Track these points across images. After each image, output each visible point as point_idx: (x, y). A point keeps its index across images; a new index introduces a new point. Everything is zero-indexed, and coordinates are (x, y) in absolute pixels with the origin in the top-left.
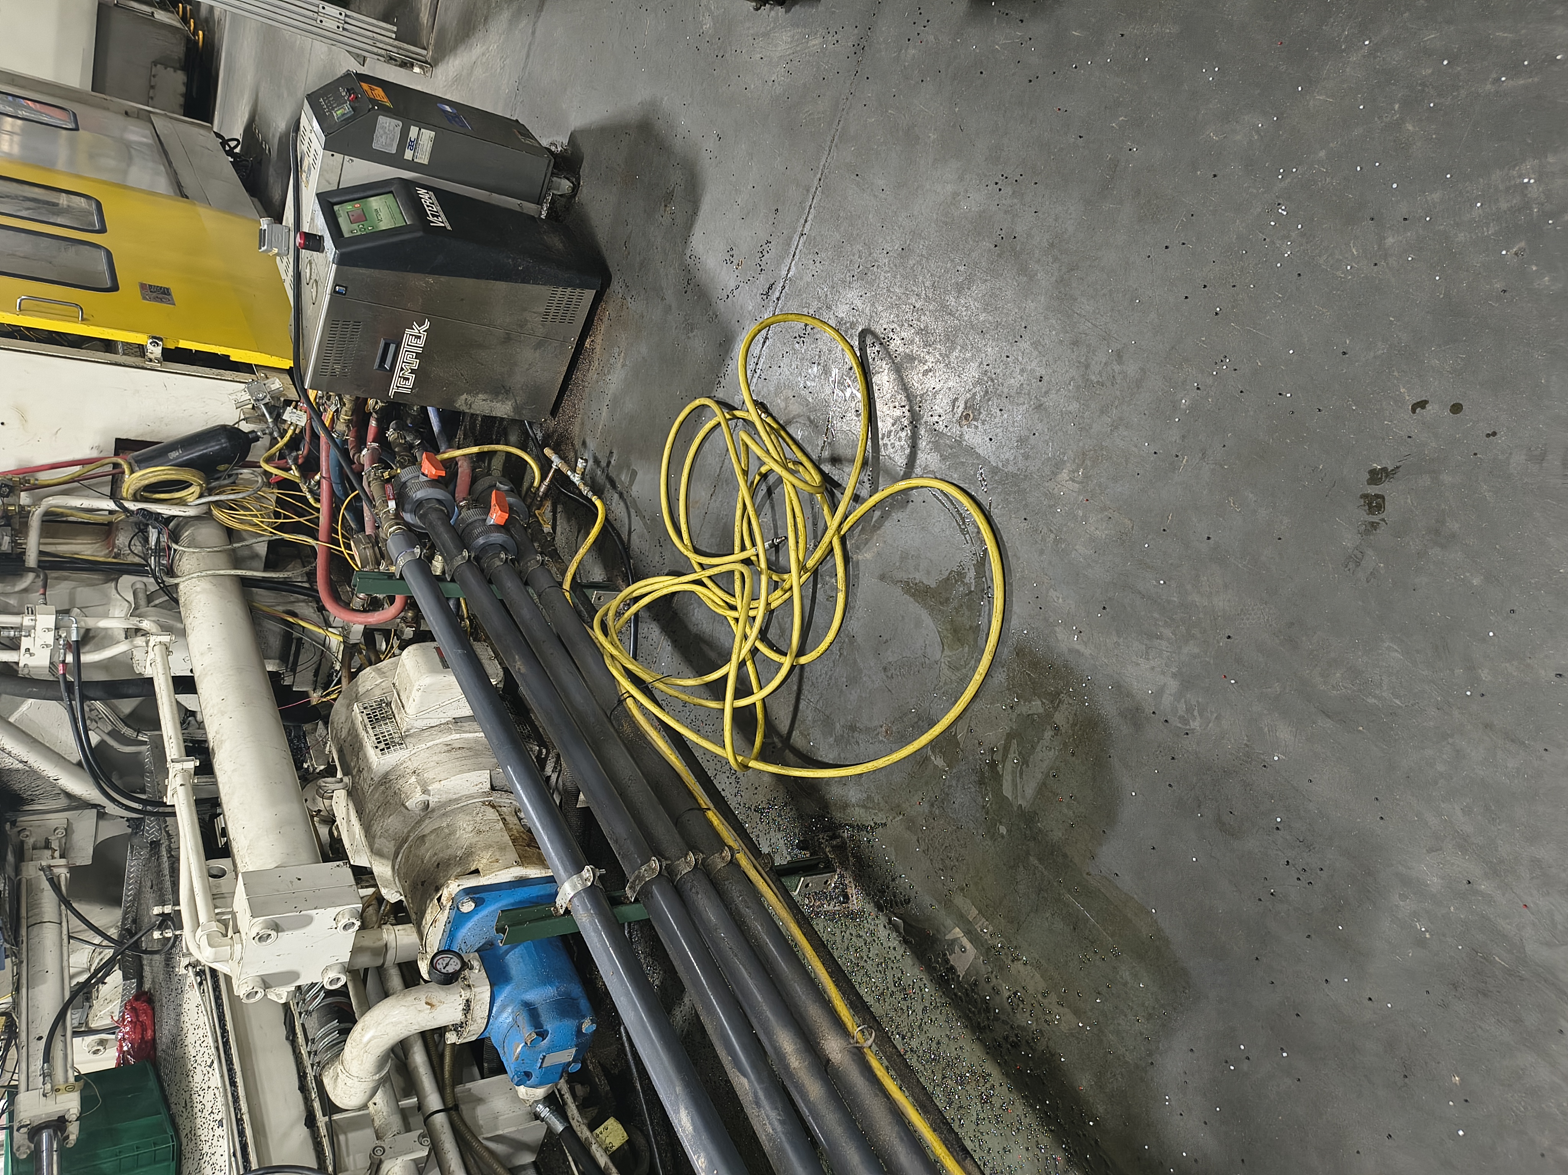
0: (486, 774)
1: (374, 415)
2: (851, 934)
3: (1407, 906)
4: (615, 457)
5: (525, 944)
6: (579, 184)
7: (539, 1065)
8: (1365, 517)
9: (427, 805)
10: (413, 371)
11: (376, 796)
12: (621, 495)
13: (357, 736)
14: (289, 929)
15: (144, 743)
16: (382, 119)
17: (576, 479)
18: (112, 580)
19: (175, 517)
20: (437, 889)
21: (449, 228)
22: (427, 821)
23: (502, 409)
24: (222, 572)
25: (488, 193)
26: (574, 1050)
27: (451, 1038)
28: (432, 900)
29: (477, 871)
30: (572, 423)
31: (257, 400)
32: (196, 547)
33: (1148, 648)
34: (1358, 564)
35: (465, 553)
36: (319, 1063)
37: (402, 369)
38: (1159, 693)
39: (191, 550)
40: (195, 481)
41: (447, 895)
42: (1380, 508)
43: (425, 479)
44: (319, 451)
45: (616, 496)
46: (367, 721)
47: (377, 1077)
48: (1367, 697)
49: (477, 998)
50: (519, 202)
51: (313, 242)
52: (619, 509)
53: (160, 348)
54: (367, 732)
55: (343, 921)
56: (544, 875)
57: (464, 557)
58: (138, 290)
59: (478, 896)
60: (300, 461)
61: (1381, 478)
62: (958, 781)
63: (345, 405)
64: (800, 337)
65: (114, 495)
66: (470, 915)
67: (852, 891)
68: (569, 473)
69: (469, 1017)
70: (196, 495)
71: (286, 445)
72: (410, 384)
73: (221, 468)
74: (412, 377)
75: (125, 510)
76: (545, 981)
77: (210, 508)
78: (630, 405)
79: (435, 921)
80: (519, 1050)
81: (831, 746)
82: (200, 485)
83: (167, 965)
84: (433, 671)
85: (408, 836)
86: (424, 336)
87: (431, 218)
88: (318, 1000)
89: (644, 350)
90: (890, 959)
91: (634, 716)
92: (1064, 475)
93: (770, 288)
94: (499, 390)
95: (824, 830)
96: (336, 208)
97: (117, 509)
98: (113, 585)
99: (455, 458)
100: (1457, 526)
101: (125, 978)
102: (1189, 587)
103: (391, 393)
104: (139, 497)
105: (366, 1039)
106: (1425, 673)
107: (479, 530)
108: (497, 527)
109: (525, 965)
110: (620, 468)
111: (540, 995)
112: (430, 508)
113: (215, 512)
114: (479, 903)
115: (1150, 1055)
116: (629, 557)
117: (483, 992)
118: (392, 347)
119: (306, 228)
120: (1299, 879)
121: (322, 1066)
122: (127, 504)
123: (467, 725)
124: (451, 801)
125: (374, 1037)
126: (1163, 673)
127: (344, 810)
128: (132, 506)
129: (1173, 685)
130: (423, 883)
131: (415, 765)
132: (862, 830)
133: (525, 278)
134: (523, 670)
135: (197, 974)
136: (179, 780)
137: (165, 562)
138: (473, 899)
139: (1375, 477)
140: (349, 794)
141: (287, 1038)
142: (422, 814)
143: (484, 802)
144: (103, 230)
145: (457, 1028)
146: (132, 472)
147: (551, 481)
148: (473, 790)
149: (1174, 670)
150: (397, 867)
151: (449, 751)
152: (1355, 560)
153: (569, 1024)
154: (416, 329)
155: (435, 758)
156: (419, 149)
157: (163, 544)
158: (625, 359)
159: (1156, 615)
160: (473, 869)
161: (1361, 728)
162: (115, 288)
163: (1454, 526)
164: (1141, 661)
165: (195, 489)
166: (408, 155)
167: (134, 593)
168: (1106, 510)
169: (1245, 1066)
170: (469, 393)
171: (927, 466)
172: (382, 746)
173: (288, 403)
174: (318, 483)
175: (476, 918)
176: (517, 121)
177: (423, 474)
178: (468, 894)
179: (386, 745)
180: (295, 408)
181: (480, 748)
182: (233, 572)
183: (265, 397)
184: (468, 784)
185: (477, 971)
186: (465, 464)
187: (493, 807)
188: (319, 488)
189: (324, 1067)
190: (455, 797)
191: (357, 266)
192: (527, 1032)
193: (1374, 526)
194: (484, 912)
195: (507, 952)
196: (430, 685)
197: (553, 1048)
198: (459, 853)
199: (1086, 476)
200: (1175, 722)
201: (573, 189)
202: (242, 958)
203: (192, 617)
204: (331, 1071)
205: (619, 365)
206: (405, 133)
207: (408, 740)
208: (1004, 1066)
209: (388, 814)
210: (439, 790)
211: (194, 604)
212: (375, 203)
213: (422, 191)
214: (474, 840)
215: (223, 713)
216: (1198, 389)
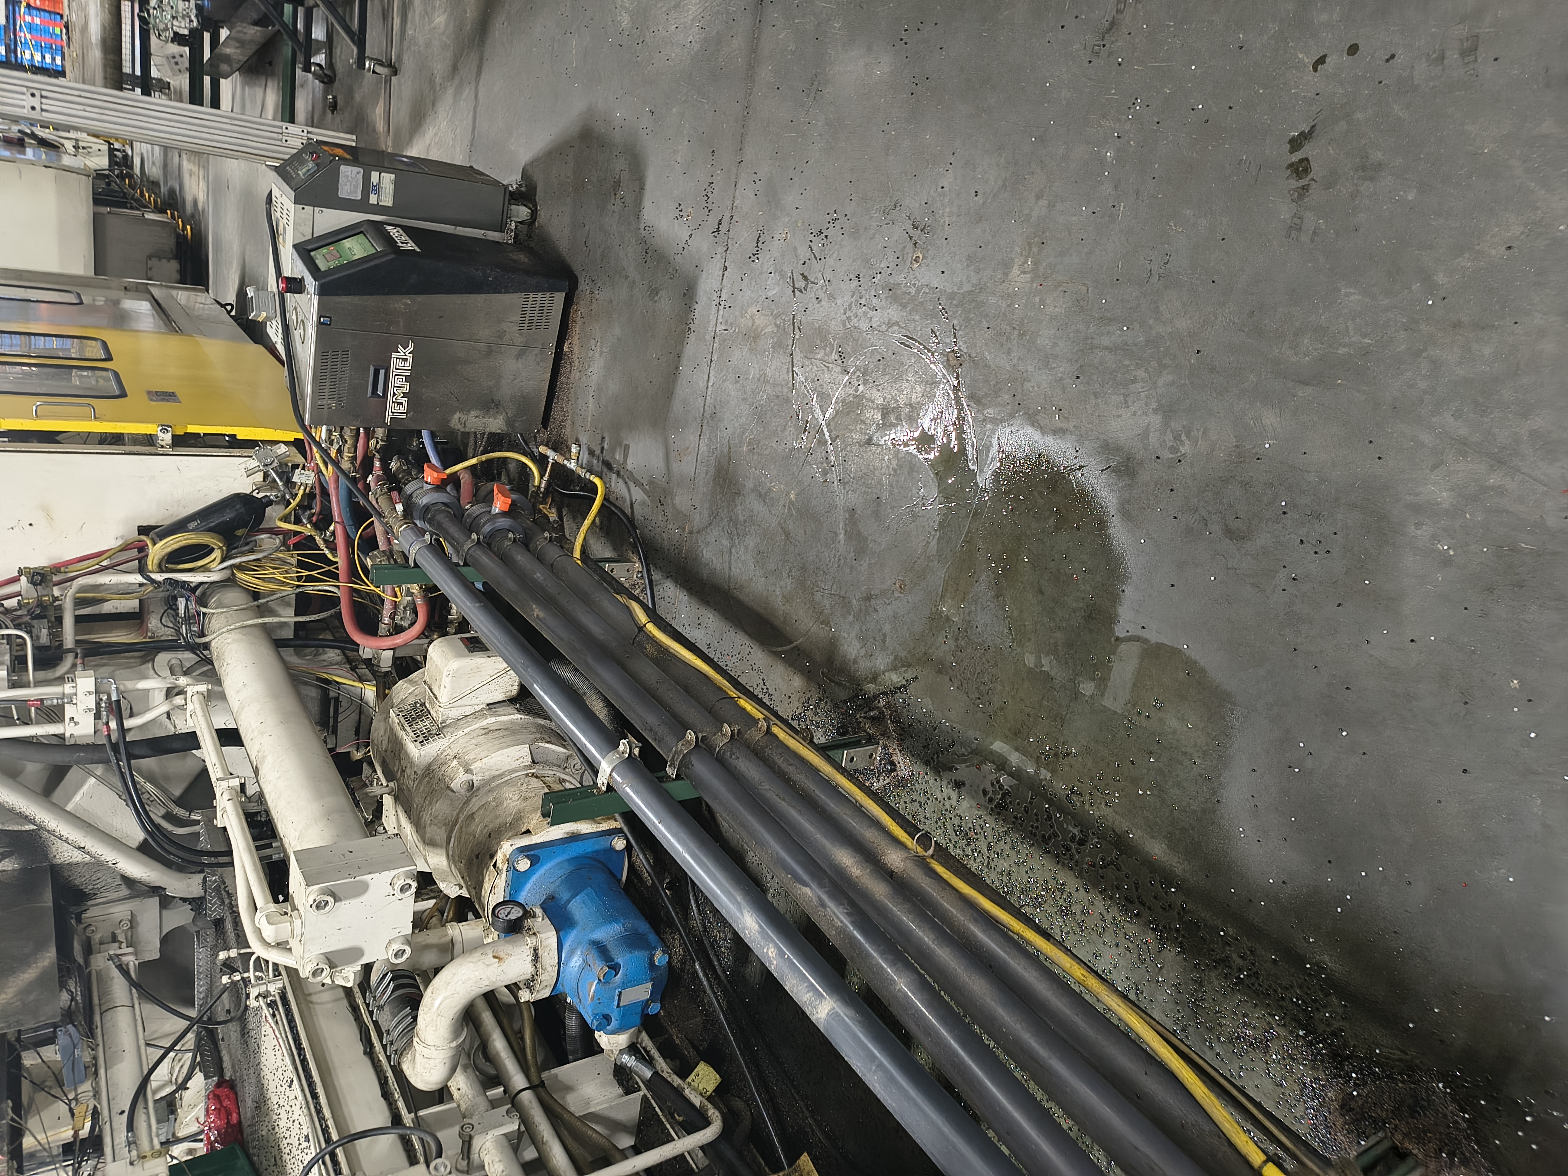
0: (524, 750)
1: (377, 455)
2: (906, 803)
3: (1423, 533)
4: (607, 440)
5: (585, 891)
6: (536, 209)
7: (616, 1003)
8: (1294, 183)
9: (471, 786)
10: (405, 395)
11: (422, 788)
12: (618, 474)
13: (397, 738)
14: (346, 898)
15: (197, 822)
16: (343, 168)
17: (572, 465)
18: (148, 661)
19: (201, 583)
20: (492, 856)
21: (418, 250)
22: (474, 800)
23: (496, 424)
24: (250, 622)
25: (453, 227)
26: (649, 985)
27: (525, 996)
28: (488, 868)
29: (528, 832)
30: (564, 427)
31: (266, 465)
32: (223, 608)
33: (1126, 396)
34: (1300, 229)
35: (474, 536)
36: (396, 1051)
37: (394, 394)
38: (1145, 435)
39: (219, 610)
40: (215, 544)
41: (502, 857)
42: (1307, 171)
43: (429, 487)
44: (330, 502)
45: (614, 476)
46: (403, 720)
47: (454, 1044)
48: (1337, 349)
49: (544, 944)
50: (483, 232)
51: (294, 285)
52: (619, 487)
53: (170, 434)
54: (405, 730)
55: (399, 883)
56: (596, 830)
57: (473, 540)
58: (146, 397)
59: (533, 852)
60: (314, 519)
61: (1301, 143)
62: (976, 604)
63: (346, 441)
64: (754, 255)
65: (142, 570)
66: (527, 874)
67: (898, 758)
68: (565, 462)
69: (538, 965)
70: (218, 560)
71: (298, 505)
72: (404, 408)
73: (239, 532)
74: (405, 401)
75: (153, 581)
76: (611, 919)
77: (233, 574)
78: (613, 387)
79: (493, 887)
80: (593, 988)
81: (851, 624)
82: (220, 548)
83: (243, 1035)
84: (460, 655)
85: (458, 817)
86: (410, 357)
87: (400, 244)
88: (388, 992)
89: (617, 331)
90: (946, 810)
91: (654, 636)
92: (1015, 271)
93: (720, 224)
94: (490, 405)
95: (860, 708)
96: (312, 254)
97: (145, 581)
98: (150, 665)
99: (456, 472)
100: (1380, 154)
101: (206, 1077)
102: (1151, 322)
103: (387, 420)
104: (164, 569)
105: (437, 1003)
106: (1386, 301)
107: (485, 519)
108: (503, 514)
109: (589, 909)
110: (613, 450)
111: (607, 933)
112: (437, 510)
113: (239, 575)
114: (535, 861)
115: (1214, 793)
116: (635, 528)
117: (549, 938)
118: (382, 372)
119: (287, 273)
120: (1316, 553)
121: (400, 1053)
122: (153, 576)
123: (501, 710)
124: (494, 778)
125: (445, 998)
126: (1145, 413)
127: (394, 818)
128: (159, 577)
129: (1156, 420)
130: (477, 857)
131: (456, 751)
132: (896, 693)
133: (496, 288)
134: (542, 615)
135: (269, 1005)
136: (226, 796)
137: (196, 629)
138: (527, 857)
139: (1296, 144)
140: (397, 799)
141: (365, 1053)
142: (468, 795)
143: (527, 775)
144: (109, 358)
145: (530, 984)
146: (155, 544)
147: (550, 476)
148: (515, 765)
149: (1154, 405)
150: (451, 853)
151: (485, 734)
152: (1295, 227)
153: (640, 956)
154: (402, 352)
155: (473, 741)
156: (382, 192)
157: (191, 611)
158: (601, 347)
159: (1127, 362)
160: (523, 830)
161: (1339, 381)
162: (123, 395)
163: (1377, 156)
164: (1122, 411)
165: (217, 554)
166: (373, 199)
167: (170, 668)
168: (1060, 286)
169: (1309, 763)
170: (461, 410)
171: (890, 320)
172: (421, 739)
173: (295, 467)
174: (333, 533)
175: (534, 879)
176: (471, 167)
177: (427, 483)
178: (522, 852)
179: (424, 738)
180: (303, 469)
181: (517, 728)
182: (260, 621)
183: (273, 461)
184: (509, 759)
185: (540, 919)
186: (467, 476)
187: (537, 777)
188: (335, 538)
189: (401, 1054)
190: (498, 773)
191: (338, 295)
192: (599, 967)
193: (1305, 188)
194: (541, 871)
195: (569, 901)
196: (458, 670)
197: (627, 984)
198: (509, 820)
199: (1036, 264)
200: (1166, 455)
201: (532, 215)
202: (303, 934)
203: (225, 664)
204: (409, 1056)
205: (597, 355)
206: (367, 179)
207: (445, 730)
208: (1076, 868)
209: (435, 800)
210: (481, 768)
211: (226, 653)
212: (347, 243)
213: (389, 228)
214: (521, 807)
215: (262, 733)
216: (1119, 137)
